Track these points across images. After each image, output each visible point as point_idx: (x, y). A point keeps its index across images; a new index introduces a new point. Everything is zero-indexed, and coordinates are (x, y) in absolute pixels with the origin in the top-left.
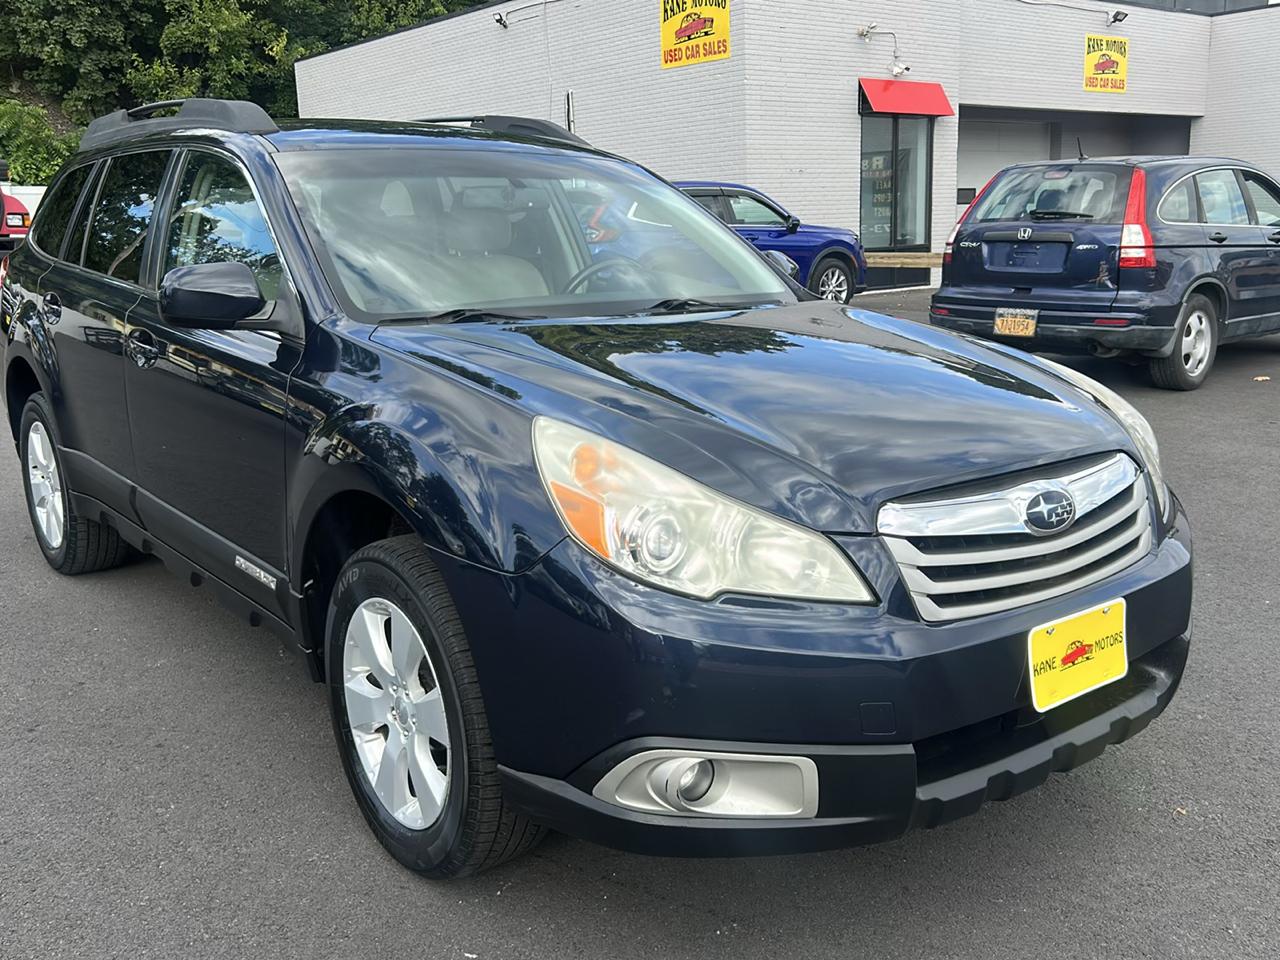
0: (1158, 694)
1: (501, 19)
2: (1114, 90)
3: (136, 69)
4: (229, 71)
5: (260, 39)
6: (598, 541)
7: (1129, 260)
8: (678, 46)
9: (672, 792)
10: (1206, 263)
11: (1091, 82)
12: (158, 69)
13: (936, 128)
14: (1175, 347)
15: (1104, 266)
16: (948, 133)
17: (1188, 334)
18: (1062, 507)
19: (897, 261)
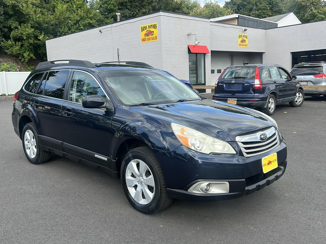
0: (282, 171)
1: (100, 31)
2: (245, 46)
3: (4, 42)
4: (29, 43)
5: (36, 35)
6: (188, 145)
7: (256, 87)
8: (145, 38)
9: (204, 189)
10: (272, 87)
11: (240, 45)
12: (10, 42)
13: (206, 56)
14: (267, 106)
15: (251, 89)
16: (208, 58)
17: (270, 103)
18: (265, 136)
19: (200, 87)
